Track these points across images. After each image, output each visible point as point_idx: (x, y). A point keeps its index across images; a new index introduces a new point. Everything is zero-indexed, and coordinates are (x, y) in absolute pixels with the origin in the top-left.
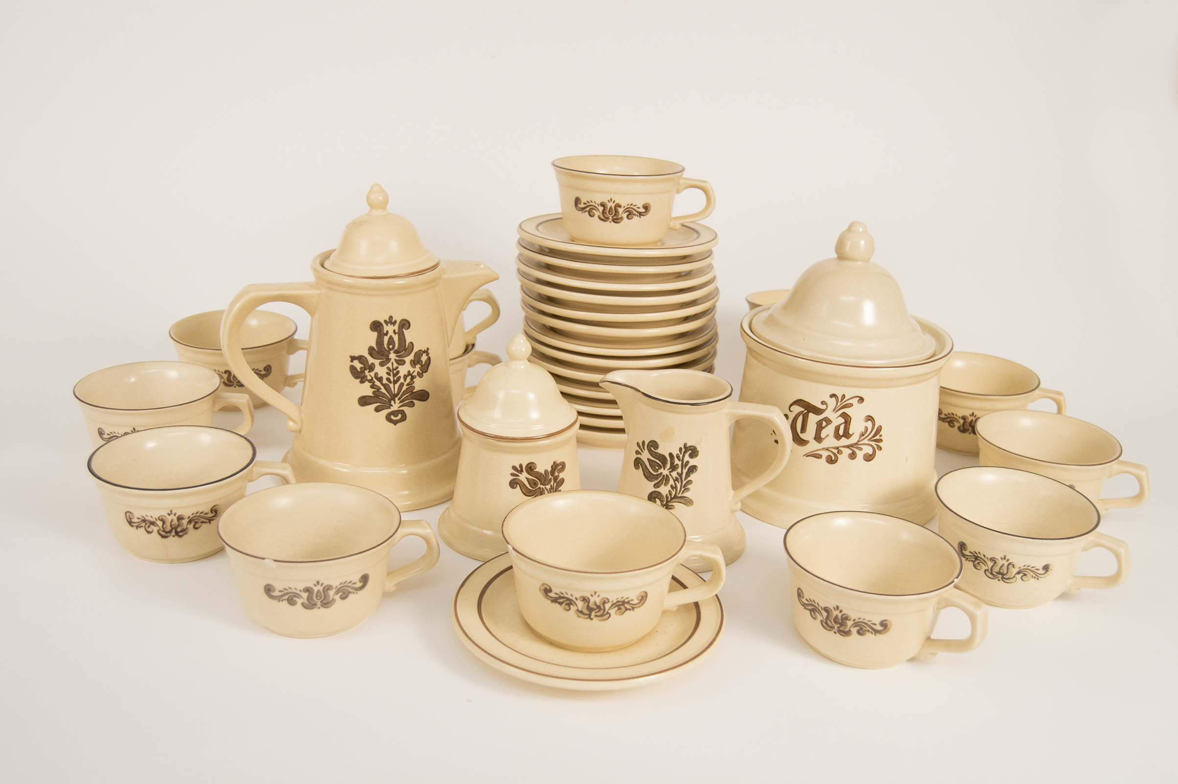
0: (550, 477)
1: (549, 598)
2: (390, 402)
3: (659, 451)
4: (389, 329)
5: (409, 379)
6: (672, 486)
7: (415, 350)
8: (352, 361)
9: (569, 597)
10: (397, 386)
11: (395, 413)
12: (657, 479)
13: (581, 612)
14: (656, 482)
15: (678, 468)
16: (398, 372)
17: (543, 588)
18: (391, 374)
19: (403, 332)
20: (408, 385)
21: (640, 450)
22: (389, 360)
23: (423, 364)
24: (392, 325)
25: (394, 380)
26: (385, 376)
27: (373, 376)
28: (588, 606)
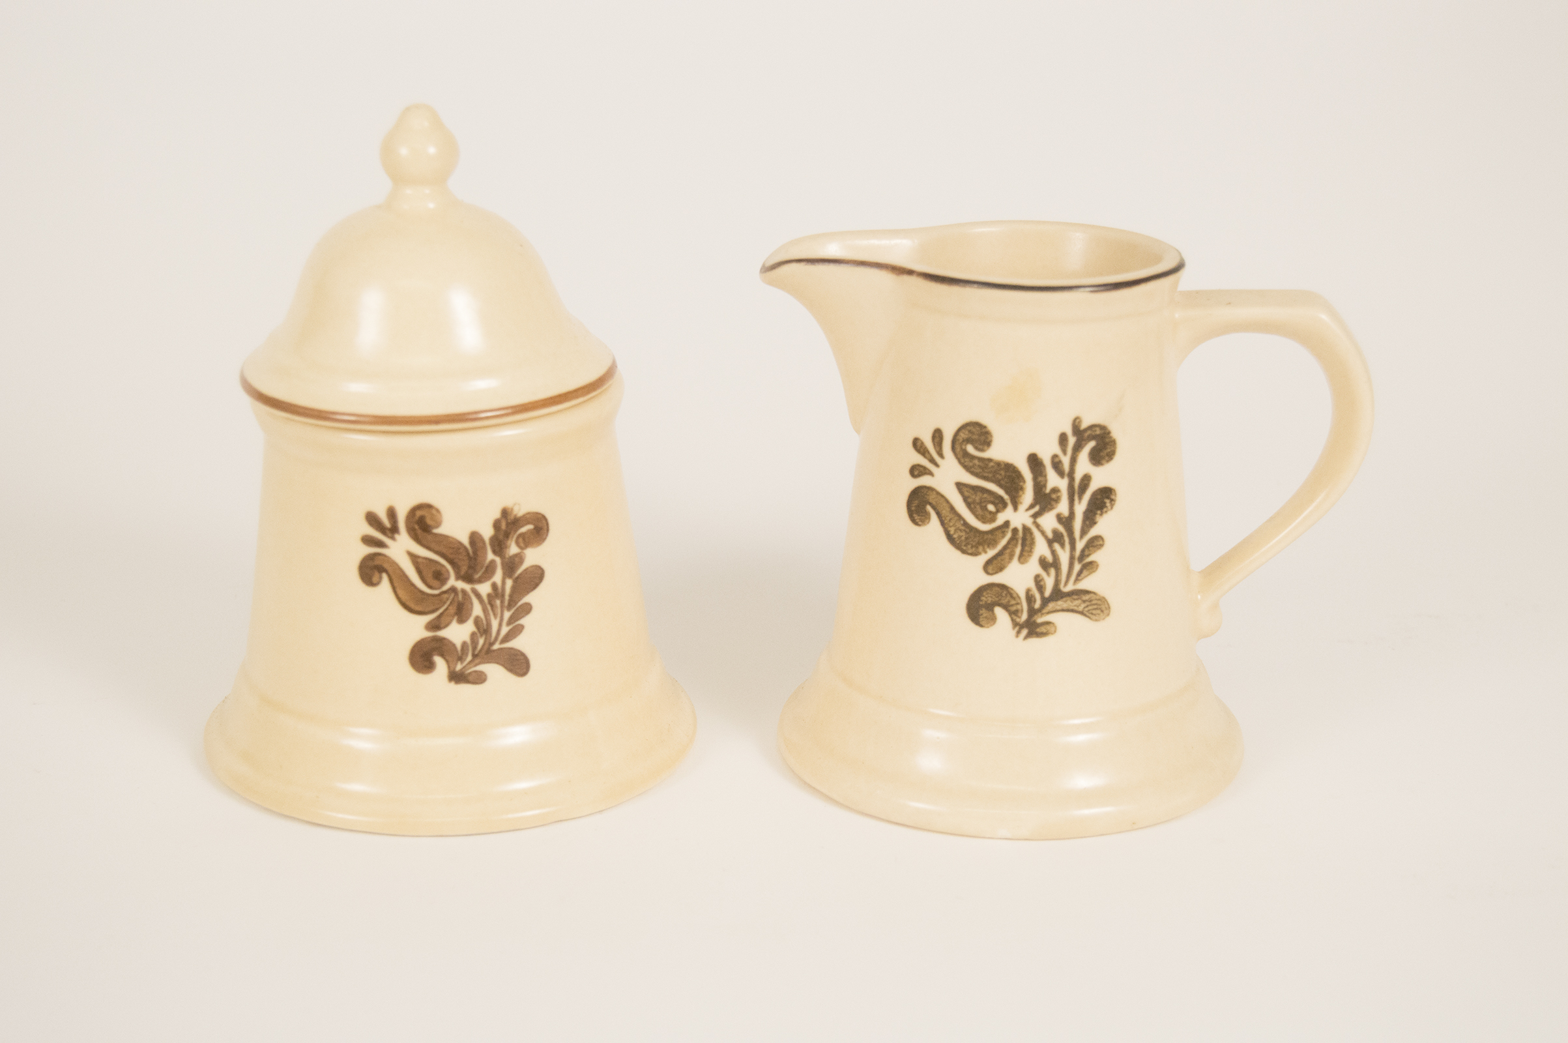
0: (490, 556)
3: (997, 452)
6: (1043, 563)
12: (992, 543)
14: (991, 553)
15: (1057, 500)
21: (924, 462)
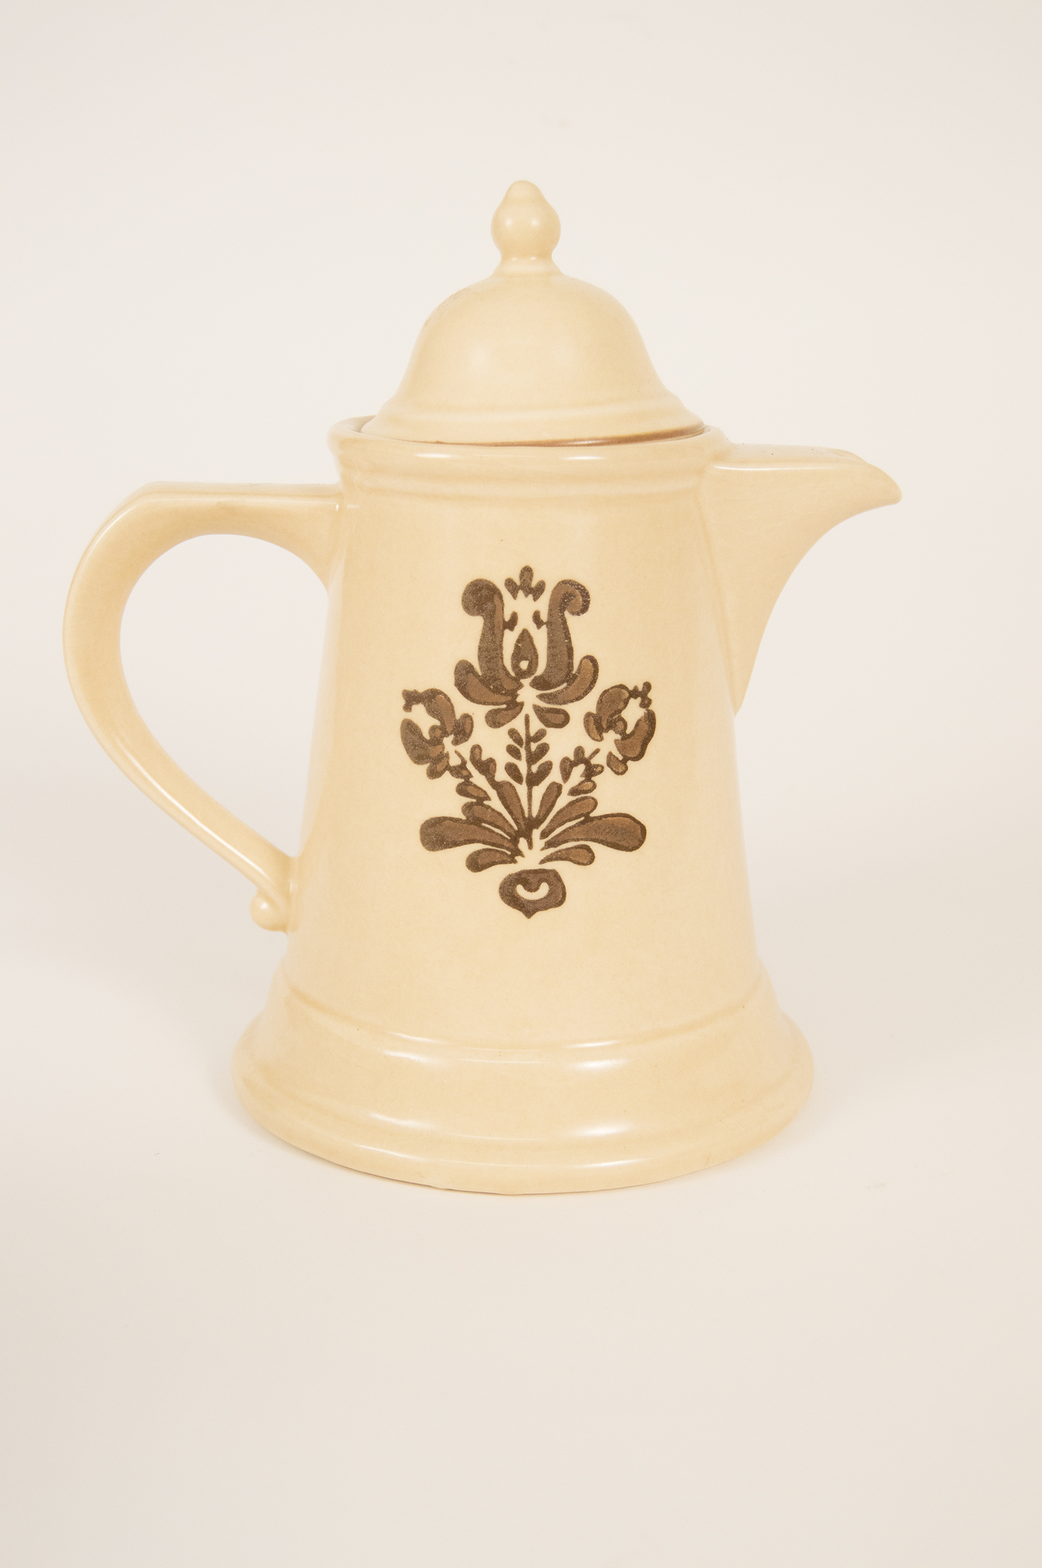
2: (515, 841)
4: (521, 607)
5: (578, 772)
7: (604, 682)
8: (407, 707)
10: (539, 791)
11: (528, 879)
16: (544, 749)
18: (523, 752)
19: (564, 622)
20: (573, 792)
22: (515, 707)
23: (628, 731)
24: (531, 596)
25: (530, 774)
26: (503, 759)
27: (467, 756)
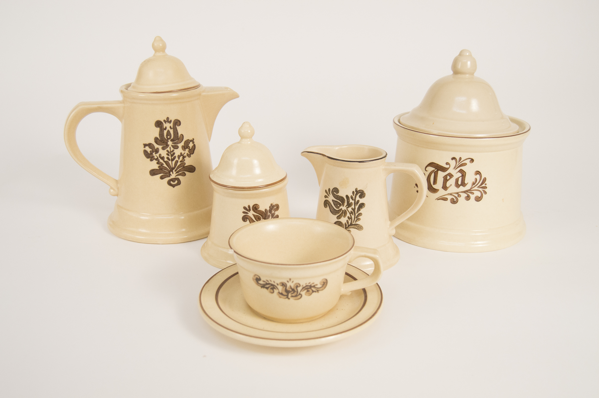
0: (269, 214)
1: (259, 285)
2: (170, 172)
3: (340, 194)
4: (167, 125)
5: (181, 158)
6: (348, 217)
7: (185, 139)
8: (145, 147)
9: (273, 283)
10: (174, 162)
11: (173, 180)
12: (339, 213)
13: (282, 294)
14: (338, 215)
15: (352, 205)
16: (174, 154)
17: (255, 278)
18: (170, 155)
19: (176, 128)
20: (181, 162)
21: (327, 195)
22: (167, 146)
23: (190, 149)
24: (169, 123)
25: (172, 159)
26: (166, 156)
27: (158, 156)
28: (286, 289)
